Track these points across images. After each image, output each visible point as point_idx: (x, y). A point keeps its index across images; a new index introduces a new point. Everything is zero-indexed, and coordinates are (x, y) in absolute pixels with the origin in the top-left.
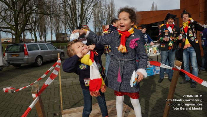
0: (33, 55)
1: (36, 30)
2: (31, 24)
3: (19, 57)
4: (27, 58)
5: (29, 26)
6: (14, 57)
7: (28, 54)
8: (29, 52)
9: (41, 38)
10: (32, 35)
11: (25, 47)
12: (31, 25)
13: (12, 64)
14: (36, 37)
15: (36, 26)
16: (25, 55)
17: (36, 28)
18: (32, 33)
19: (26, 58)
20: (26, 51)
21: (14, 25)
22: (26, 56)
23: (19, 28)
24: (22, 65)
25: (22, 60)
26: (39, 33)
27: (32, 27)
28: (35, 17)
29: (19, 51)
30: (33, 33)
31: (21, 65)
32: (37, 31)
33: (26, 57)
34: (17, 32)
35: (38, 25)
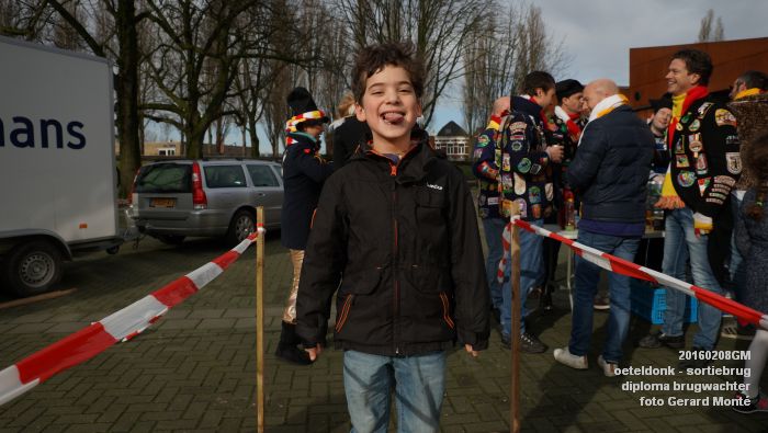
0: (223, 203)
1: (257, 115)
2: (241, 93)
3: (173, 210)
4: (201, 215)
5: (237, 104)
6: (160, 208)
7: (203, 200)
8: (210, 192)
9: (274, 145)
10: (244, 133)
11: (195, 175)
12: (243, 98)
13: (154, 234)
14: (255, 140)
15: (259, 101)
16: (196, 202)
17: (259, 109)
18: (245, 128)
19: (198, 213)
20: (201, 187)
21: (186, 99)
22: (198, 207)
23: (201, 109)
24: (188, 239)
25: (184, 219)
26: (270, 127)
27: (246, 106)
28: (257, 69)
29: (178, 186)
30: (248, 126)
31: (184, 237)
32: (263, 118)
33: (199, 210)
34: (195, 123)
35: (268, 97)
